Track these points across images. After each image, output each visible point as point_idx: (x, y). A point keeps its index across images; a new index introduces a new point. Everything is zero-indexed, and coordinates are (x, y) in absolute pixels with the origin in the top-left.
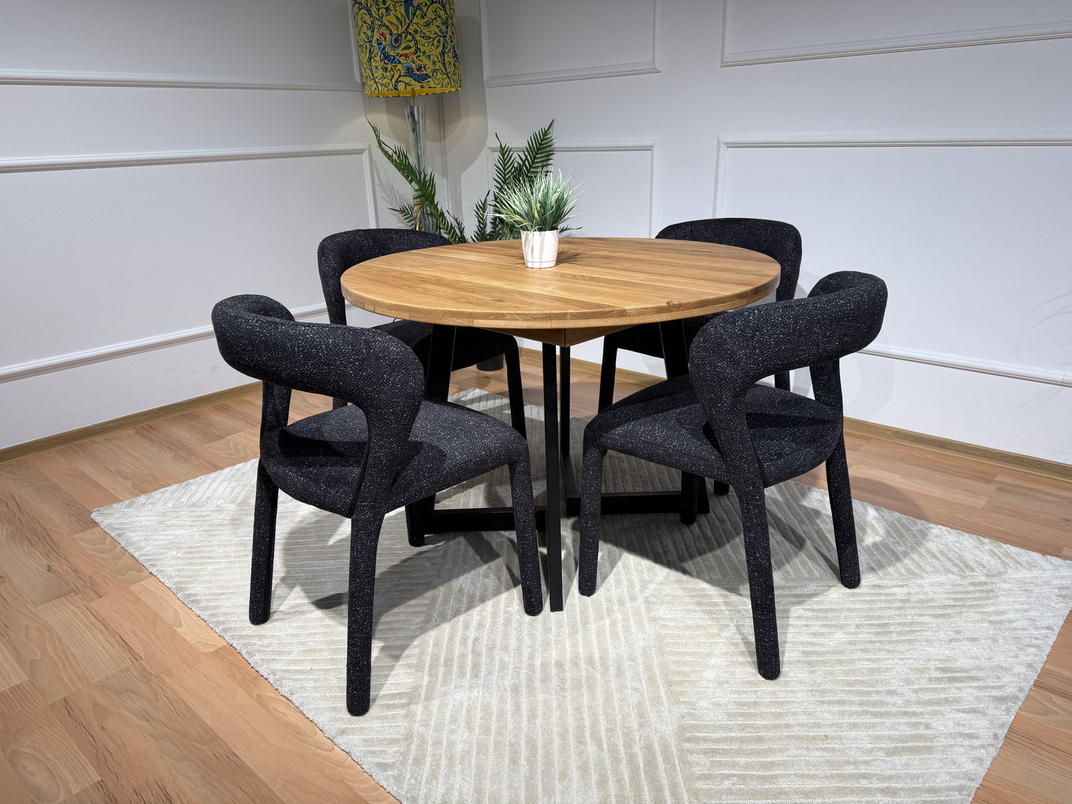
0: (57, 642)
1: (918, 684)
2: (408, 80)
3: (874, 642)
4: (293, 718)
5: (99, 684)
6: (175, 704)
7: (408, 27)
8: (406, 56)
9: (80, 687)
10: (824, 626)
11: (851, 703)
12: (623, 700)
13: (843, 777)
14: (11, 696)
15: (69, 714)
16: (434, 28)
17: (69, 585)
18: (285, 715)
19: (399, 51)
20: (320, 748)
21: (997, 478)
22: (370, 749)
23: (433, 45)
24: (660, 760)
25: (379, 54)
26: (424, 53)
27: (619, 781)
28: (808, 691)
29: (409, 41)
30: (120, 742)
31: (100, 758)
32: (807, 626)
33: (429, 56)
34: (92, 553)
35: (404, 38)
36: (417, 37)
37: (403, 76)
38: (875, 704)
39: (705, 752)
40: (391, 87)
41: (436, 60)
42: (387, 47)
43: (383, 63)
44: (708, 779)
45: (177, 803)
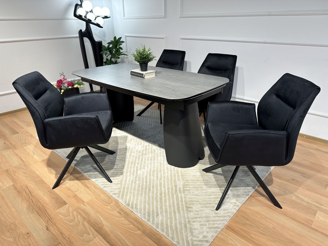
0: (6, 159)
5: (15, 167)
6: (31, 171)
9: (10, 167)
15: (8, 172)
17: (9, 146)
30: (18, 178)
31: (14, 180)
45: (29, 188)
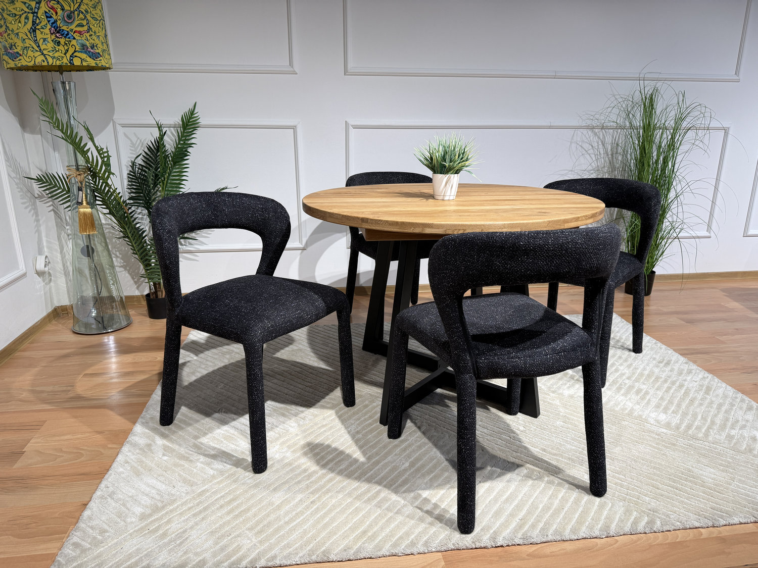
2: (84, 56)
7: (79, 5)
8: (80, 32)
16: (98, 11)
19: (73, 27)
23: (100, 26)
25: (49, 26)
26: (95, 33)
29: (81, 19)
33: (98, 36)
35: (76, 15)
37: (79, 52)
40: (65, 61)
41: (103, 40)
42: (59, 22)
43: (53, 37)
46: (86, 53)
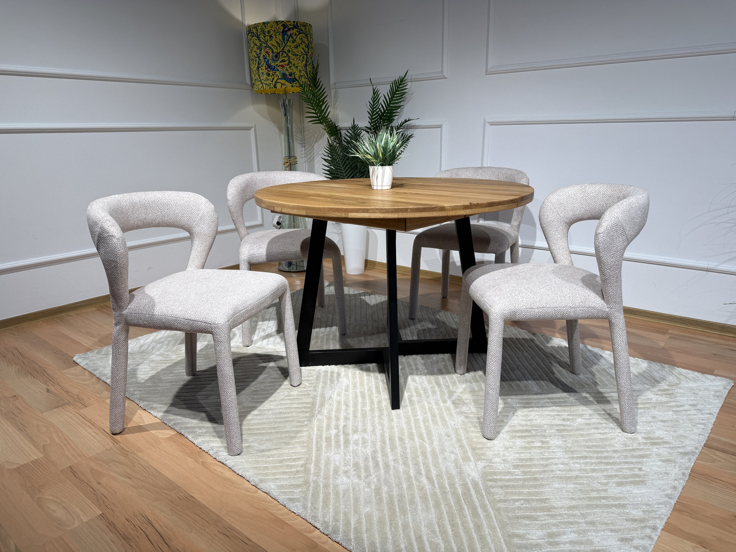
0: (60, 434)
1: (632, 447)
2: (283, 81)
3: (602, 424)
4: (228, 474)
5: (93, 458)
6: (146, 468)
7: (284, 48)
8: (282, 66)
9: (80, 459)
10: (568, 415)
11: (591, 458)
12: (445, 459)
13: (590, 499)
14: (33, 466)
15: (75, 476)
16: (300, 49)
17: (63, 400)
18: (223, 473)
19: (278, 63)
20: (248, 491)
21: (669, 332)
22: (282, 491)
23: (299, 60)
24: (473, 492)
25: (265, 65)
26: (294, 65)
27: (448, 505)
28: (563, 452)
29: (284, 57)
30: (112, 491)
31: (99, 500)
32: (559, 415)
33: (297, 67)
34: (76, 381)
35: (281, 55)
36: (290, 54)
37: (280, 79)
38: (606, 458)
39: (501, 487)
40: (272, 86)
41: (301, 69)
42: (270, 60)
43: (267, 71)
44: (505, 502)
45: (156, 526)
46: (285, 79)
